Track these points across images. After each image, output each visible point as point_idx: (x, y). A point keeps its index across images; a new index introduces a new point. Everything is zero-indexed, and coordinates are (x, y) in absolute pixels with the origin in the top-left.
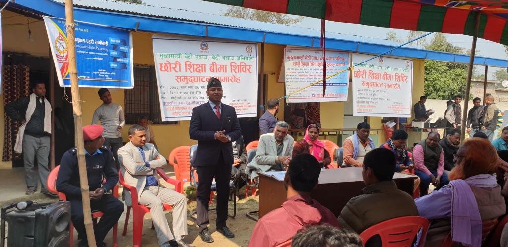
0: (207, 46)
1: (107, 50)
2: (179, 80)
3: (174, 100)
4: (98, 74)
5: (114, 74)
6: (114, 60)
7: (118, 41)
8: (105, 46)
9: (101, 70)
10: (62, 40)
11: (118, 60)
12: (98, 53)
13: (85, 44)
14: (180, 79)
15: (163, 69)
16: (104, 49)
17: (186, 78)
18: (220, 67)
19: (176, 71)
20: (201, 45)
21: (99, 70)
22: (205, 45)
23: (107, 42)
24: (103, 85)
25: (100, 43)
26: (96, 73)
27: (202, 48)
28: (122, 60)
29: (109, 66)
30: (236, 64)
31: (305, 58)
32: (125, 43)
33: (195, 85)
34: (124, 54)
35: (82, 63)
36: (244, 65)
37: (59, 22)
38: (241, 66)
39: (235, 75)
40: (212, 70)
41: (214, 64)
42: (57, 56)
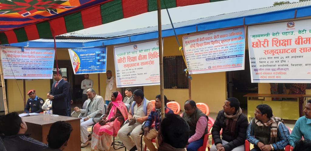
0: (137, 47)
1: (95, 57)
2: (125, 66)
3: (124, 77)
5: (99, 67)
6: (99, 61)
7: (100, 52)
8: (94, 56)
9: (92, 66)
10: (76, 56)
12: (91, 59)
13: (85, 56)
15: (119, 62)
16: (94, 57)
17: (128, 65)
19: (124, 62)
22: (135, 46)
23: (95, 54)
26: (90, 67)
27: (134, 48)
28: (103, 60)
29: (96, 63)
30: (151, 53)
31: (199, 41)
32: (103, 52)
33: (132, 68)
34: (104, 57)
35: (84, 64)
36: (156, 53)
37: (75, 50)
38: (154, 54)
39: (152, 60)
40: (139, 59)
41: (140, 56)
42: (74, 63)
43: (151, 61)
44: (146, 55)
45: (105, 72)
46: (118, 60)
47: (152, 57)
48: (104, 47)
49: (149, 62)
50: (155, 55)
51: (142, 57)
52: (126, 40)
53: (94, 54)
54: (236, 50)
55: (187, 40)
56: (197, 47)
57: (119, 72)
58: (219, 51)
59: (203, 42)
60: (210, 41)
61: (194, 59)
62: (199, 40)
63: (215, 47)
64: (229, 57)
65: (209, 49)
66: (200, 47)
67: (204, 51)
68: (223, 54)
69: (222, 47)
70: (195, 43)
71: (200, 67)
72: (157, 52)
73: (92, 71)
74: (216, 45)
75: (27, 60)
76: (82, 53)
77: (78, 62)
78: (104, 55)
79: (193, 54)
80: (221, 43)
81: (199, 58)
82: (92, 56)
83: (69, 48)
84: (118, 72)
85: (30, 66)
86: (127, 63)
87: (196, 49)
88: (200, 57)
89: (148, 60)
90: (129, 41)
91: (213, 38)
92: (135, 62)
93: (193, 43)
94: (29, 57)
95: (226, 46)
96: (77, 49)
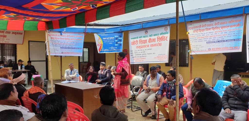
2: (137, 48)
3: (136, 56)
4: (111, 49)
5: (117, 48)
6: (117, 43)
7: (118, 36)
8: (113, 39)
9: (112, 47)
10: (99, 39)
11: (118, 43)
13: (107, 39)
16: (113, 40)
17: (140, 46)
18: (152, 40)
19: (136, 44)
22: (146, 31)
23: (114, 37)
24: (112, 52)
25: (111, 38)
26: (110, 48)
27: (146, 33)
28: (120, 43)
29: (115, 45)
30: (160, 37)
31: (201, 27)
32: (121, 37)
33: (143, 49)
34: (120, 40)
35: (106, 46)
38: (162, 38)
40: (149, 42)
41: (150, 39)
42: (98, 44)
43: (159, 43)
44: (155, 39)
46: (132, 42)
47: (160, 40)
48: (121, 32)
49: (157, 44)
52: (139, 26)
55: (191, 26)
56: (199, 33)
57: (133, 52)
58: (219, 36)
59: (204, 28)
60: (211, 27)
63: (215, 32)
64: (228, 41)
65: (210, 34)
66: (202, 32)
67: (205, 36)
68: (222, 38)
69: (222, 32)
70: (198, 29)
71: (201, 49)
72: (164, 36)
74: (216, 30)
75: (64, 42)
76: (105, 37)
77: (101, 44)
78: (121, 38)
79: (195, 38)
80: (221, 29)
81: (201, 41)
83: (95, 33)
84: (131, 52)
85: (66, 46)
86: (139, 45)
89: (156, 42)
90: (142, 28)
91: (214, 24)
92: (146, 44)
93: (196, 29)
94: (66, 39)
95: (225, 32)
96: (101, 34)
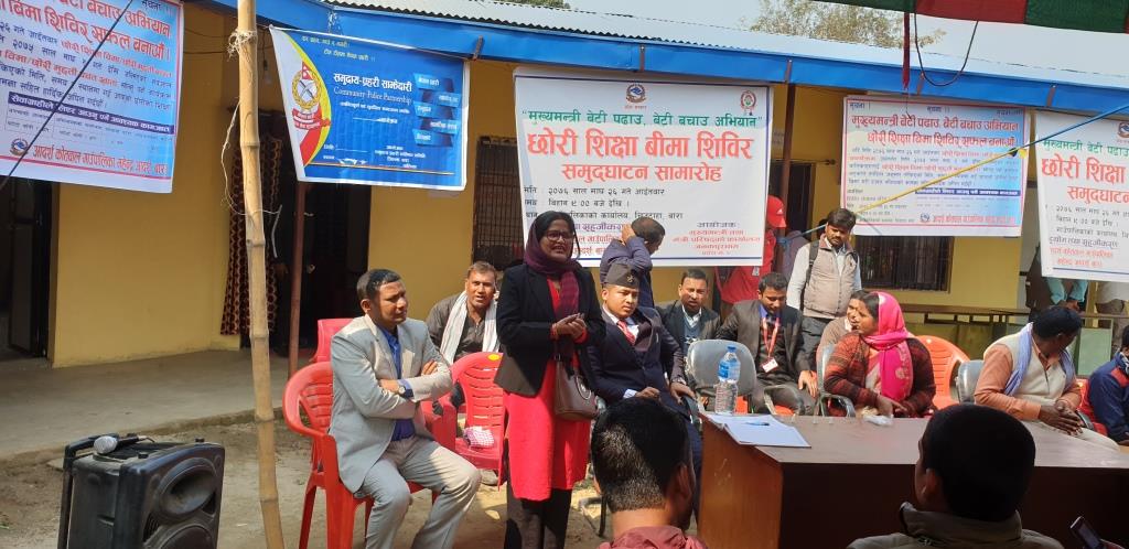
0: (643, 94)
1: (409, 101)
4: (386, 155)
5: (423, 156)
7: (435, 82)
8: (405, 93)
9: (394, 147)
10: (308, 78)
11: (432, 124)
12: (387, 109)
13: (360, 87)
14: (574, 170)
15: (536, 148)
16: (402, 99)
17: (586, 168)
18: (670, 142)
19: (564, 153)
20: (629, 91)
21: (389, 147)
22: (636, 90)
23: (409, 84)
24: (394, 181)
25: (394, 85)
26: (381, 152)
27: (631, 99)
28: (443, 125)
29: (412, 137)
30: (712, 136)
31: (899, 123)
32: (451, 87)
33: (609, 184)
34: (447, 113)
35: (349, 131)
36: (732, 137)
37: (305, 39)
38: (724, 140)
39: (710, 162)
40: (651, 150)
41: (656, 137)
42: (296, 112)
43: (708, 168)
44: (686, 140)
45: (460, 185)
46: (531, 137)
47: (713, 152)
49: (697, 171)
50: (730, 146)
51: (667, 143)
53: (407, 86)
54: (999, 174)
55: (859, 112)
56: (890, 145)
59: (909, 130)
60: (930, 131)
61: (878, 182)
62: (900, 120)
63: (945, 153)
64: (982, 192)
65: (927, 157)
66: (900, 146)
67: (912, 162)
68: (964, 180)
69: (964, 158)
70: (887, 128)
71: (896, 213)
72: (736, 136)
73: (390, 176)
74: (947, 146)
77: (318, 114)
78: (451, 99)
79: (877, 166)
80: (963, 146)
81: (896, 182)
82: (396, 92)
83: (277, 24)
86: (584, 158)
87: (889, 151)
88: (897, 178)
89: (692, 160)
91: (941, 123)
92: (628, 161)
93: (879, 128)
95: (974, 157)
